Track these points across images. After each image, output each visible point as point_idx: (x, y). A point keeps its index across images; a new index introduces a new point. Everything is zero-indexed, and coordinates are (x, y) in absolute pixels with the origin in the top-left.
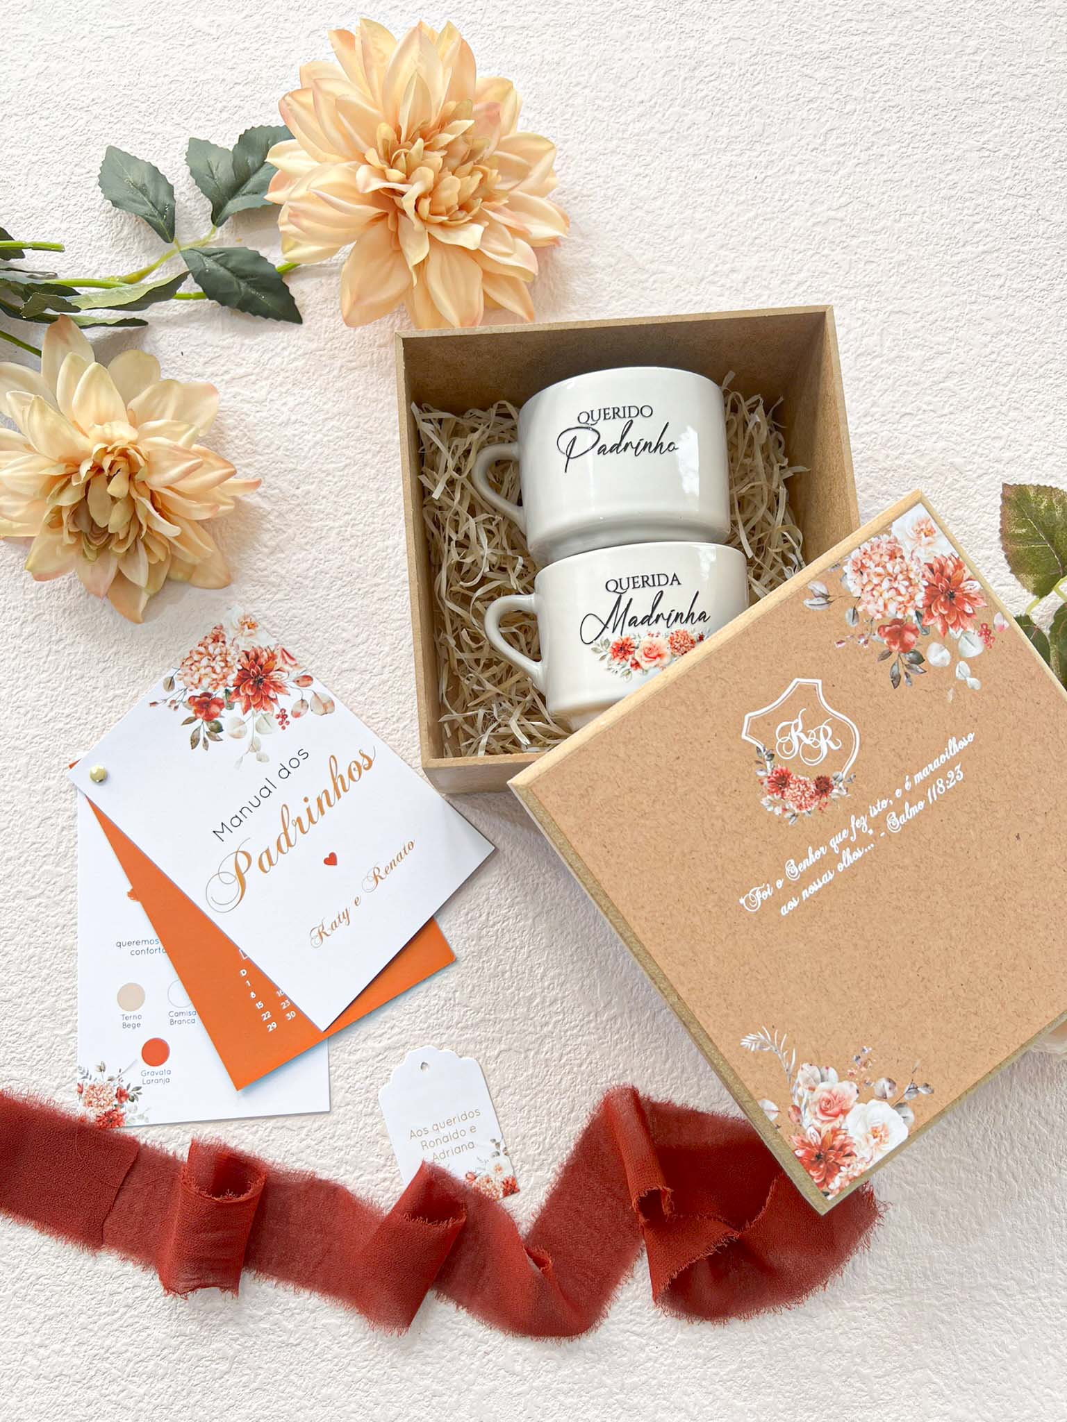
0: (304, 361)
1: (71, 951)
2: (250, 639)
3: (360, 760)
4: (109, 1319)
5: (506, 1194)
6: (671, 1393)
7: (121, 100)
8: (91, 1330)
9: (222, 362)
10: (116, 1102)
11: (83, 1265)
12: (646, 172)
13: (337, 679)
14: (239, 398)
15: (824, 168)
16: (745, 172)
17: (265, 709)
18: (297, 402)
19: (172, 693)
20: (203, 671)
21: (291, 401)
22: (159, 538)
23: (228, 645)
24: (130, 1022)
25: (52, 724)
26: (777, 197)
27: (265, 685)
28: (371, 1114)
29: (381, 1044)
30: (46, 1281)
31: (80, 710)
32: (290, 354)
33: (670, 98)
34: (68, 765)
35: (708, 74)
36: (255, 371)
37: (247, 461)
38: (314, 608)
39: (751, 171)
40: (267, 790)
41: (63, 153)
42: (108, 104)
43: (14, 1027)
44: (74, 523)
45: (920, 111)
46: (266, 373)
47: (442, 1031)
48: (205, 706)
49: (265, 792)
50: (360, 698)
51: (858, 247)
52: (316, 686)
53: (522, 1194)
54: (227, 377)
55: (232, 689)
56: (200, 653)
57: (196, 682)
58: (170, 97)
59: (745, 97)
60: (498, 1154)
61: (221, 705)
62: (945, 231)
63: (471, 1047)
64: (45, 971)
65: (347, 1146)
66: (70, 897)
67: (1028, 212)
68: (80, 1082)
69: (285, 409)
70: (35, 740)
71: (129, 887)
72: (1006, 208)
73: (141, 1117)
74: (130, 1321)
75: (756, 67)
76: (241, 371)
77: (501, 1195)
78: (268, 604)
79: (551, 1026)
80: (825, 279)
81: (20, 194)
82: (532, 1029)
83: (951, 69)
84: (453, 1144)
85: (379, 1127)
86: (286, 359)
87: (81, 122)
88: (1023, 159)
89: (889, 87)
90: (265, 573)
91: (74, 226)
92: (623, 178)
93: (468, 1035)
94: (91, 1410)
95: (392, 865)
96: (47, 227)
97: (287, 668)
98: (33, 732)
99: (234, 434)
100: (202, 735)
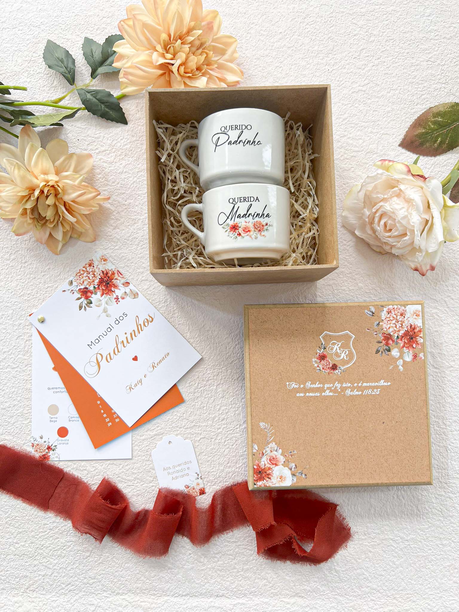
0: (130, 145)
1: (29, 390)
2: (104, 266)
3: (148, 318)
4: (43, 534)
5: (200, 494)
6: (262, 572)
7: (53, 23)
8: (36, 538)
9: (95, 144)
10: (47, 451)
11: (33, 513)
12: (281, 65)
13: (140, 284)
14: (102, 161)
15: (359, 67)
16: (324, 67)
17: (110, 295)
18: (126, 163)
19: (72, 286)
20: (84, 278)
21: (124, 163)
22: (67, 221)
23: (95, 268)
24: (53, 420)
25: (22, 297)
26: (337, 79)
27: (110, 285)
28: (149, 460)
29: (154, 433)
30: (19, 519)
31: (34, 292)
32: (124, 142)
33: (293, 31)
34: (29, 315)
35: (311, 20)
36: (110, 149)
37: (104, 188)
38: (131, 253)
39: (327, 67)
40: (110, 329)
41: (28, 47)
42: (48, 25)
43: (6, 420)
44: (32, 214)
45: (402, 42)
46: (114, 150)
47: (178, 429)
48: (85, 293)
49: (109, 330)
50: (149, 292)
51: (371, 104)
52: (131, 286)
53: (206, 495)
54: (97, 151)
55: (96, 286)
56: (84, 271)
57: (82, 283)
58: (75, 22)
59: (326, 32)
60: (198, 478)
61: (92, 293)
62: (409, 98)
63: (189, 436)
64: (19, 398)
65: (138, 472)
66: (29, 369)
67: (446, 91)
68: (33, 442)
69: (121, 166)
70: (16, 303)
71: (53, 366)
72: (436, 88)
73: (57, 457)
74: (52, 535)
75: (332, 18)
76: (103, 149)
77: (199, 494)
78: (112, 251)
79: (222, 429)
80: (355, 118)
81: (9, 65)
82: (213, 430)
83: (418, 23)
84: (180, 474)
85: (151, 466)
86: (122, 144)
87: (37, 33)
88: (446, 66)
89: (390, 30)
90: (111, 237)
91: (34, 80)
92: (270, 68)
93: (188, 431)
94: (35, 569)
95: (160, 362)
96: (21, 80)
97: (119, 278)
98: (14, 300)
99: (99, 176)
100: (84, 305)
